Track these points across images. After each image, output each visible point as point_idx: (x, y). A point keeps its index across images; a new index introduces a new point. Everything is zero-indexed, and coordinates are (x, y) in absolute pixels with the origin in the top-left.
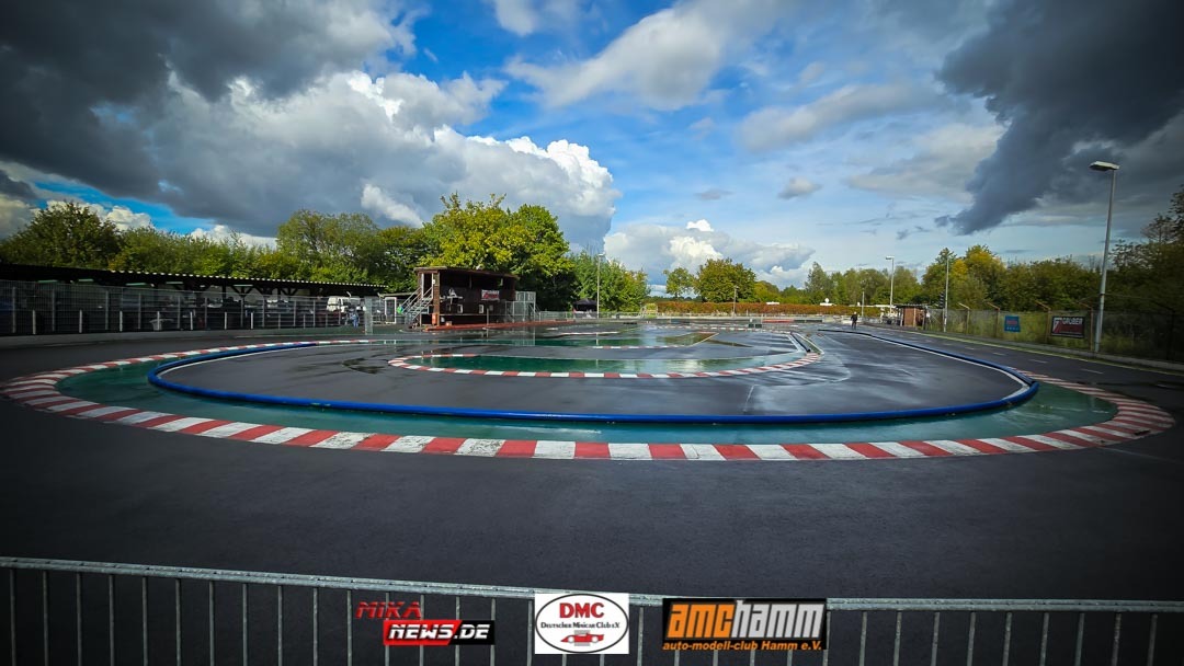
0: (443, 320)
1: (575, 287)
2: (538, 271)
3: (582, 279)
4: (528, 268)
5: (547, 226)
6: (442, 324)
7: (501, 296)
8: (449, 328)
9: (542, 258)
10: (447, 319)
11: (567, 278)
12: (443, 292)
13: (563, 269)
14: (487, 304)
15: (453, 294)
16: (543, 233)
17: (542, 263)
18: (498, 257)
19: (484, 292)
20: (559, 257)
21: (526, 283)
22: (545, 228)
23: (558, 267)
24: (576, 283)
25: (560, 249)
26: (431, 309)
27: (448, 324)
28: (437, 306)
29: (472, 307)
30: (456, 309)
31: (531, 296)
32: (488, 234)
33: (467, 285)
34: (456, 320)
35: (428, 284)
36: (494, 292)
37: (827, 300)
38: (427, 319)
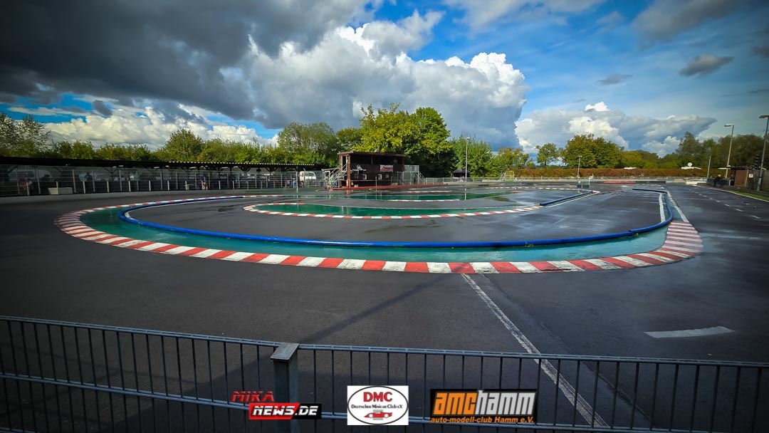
0: (352, 184)
1: (454, 161)
2: (424, 151)
3: (458, 155)
4: (416, 150)
5: (433, 121)
6: (352, 186)
7: (394, 169)
8: (356, 189)
9: (430, 143)
10: (355, 183)
11: (449, 155)
12: (352, 167)
13: (444, 149)
14: (384, 174)
15: (359, 168)
16: (430, 126)
17: (428, 146)
18: (393, 143)
19: (382, 166)
20: (440, 141)
21: (414, 159)
22: (433, 122)
23: (440, 149)
24: (454, 158)
25: (441, 136)
26: (346, 178)
27: (355, 186)
28: (349, 175)
29: (372, 176)
30: (361, 177)
31: (417, 168)
32: (388, 129)
33: (370, 163)
34: (361, 184)
35: (344, 163)
36: (389, 166)
37: (690, 164)
38: (344, 183)
